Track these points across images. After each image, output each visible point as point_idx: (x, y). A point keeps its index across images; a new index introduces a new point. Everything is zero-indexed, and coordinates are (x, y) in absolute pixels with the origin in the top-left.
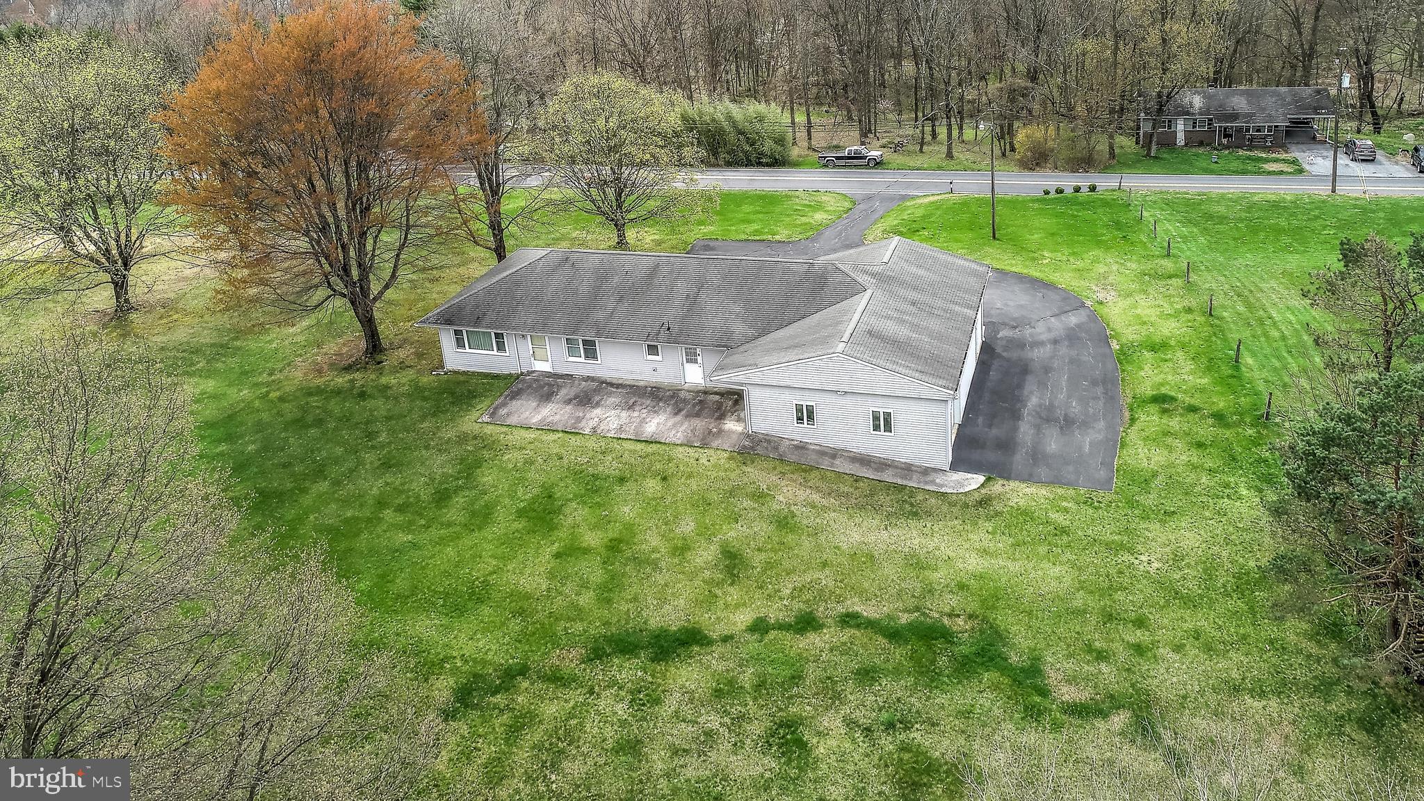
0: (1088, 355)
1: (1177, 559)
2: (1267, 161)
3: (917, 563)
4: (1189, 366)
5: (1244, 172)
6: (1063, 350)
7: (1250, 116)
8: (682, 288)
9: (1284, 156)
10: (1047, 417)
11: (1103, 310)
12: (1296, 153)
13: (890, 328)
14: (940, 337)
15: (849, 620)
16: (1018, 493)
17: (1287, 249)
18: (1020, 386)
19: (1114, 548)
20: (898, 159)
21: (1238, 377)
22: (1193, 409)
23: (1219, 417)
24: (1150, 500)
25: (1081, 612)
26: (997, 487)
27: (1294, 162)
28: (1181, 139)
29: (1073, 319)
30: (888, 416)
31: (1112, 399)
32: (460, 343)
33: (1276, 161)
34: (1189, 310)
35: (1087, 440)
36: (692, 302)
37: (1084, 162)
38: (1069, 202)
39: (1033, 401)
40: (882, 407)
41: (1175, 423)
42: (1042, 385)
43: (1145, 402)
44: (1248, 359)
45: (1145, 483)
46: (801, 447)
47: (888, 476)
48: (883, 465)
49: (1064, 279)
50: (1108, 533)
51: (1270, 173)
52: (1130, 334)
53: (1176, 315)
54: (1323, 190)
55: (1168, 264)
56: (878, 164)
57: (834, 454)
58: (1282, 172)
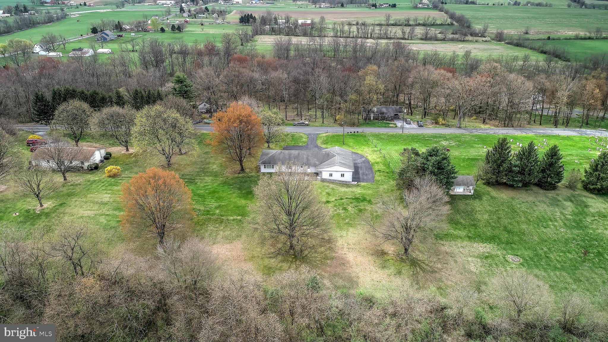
0: (367, 165)
1: (384, 189)
2: (390, 124)
3: (352, 192)
4: (382, 166)
5: (386, 127)
6: (363, 164)
7: (386, 113)
8: (305, 156)
9: (393, 123)
10: (363, 174)
11: (368, 157)
12: (396, 122)
13: (342, 162)
14: (349, 163)
15: (347, 198)
16: (362, 184)
17: (395, 145)
18: (358, 170)
19: (377, 189)
20: (311, 123)
21: (389, 167)
22: (384, 172)
23: (387, 173)
24: (380, 183)
25: (374, 195)
26: (359, 183)
27: (395, 124)
28: (372, 118)
29: (363, 159)
30: (344, 174)
31: (372, 171)
32: (265, 167)
33: (392, 124)
34: (381, 157)
35: (370, 177)
36: (308, 159)
37: (353, 125)
38: (352, 135)
39: (361, 172)
40: (343, 173)
41: (381, 174)
42: (361, 169)
43: (377, 171)
44: (390, 164)
45: (379, 181)
46: (330, 180)
47: (344, 183)
48: (343, 181)
49: (360, 152)
50: (375, 187)
51: (391, 127)
52: (373, 161)
53: (379, 158)
54: (400, 132)
55: (376, 149)
56: (307, 125)
57: (336, 180)
58: (393, 127)
